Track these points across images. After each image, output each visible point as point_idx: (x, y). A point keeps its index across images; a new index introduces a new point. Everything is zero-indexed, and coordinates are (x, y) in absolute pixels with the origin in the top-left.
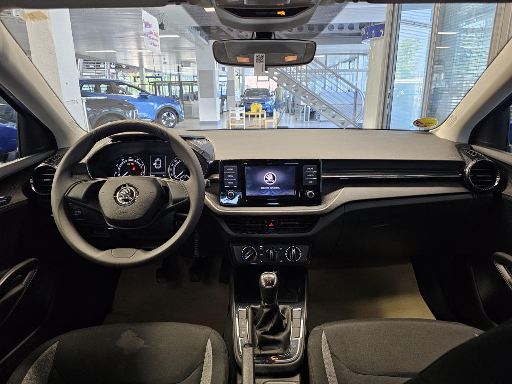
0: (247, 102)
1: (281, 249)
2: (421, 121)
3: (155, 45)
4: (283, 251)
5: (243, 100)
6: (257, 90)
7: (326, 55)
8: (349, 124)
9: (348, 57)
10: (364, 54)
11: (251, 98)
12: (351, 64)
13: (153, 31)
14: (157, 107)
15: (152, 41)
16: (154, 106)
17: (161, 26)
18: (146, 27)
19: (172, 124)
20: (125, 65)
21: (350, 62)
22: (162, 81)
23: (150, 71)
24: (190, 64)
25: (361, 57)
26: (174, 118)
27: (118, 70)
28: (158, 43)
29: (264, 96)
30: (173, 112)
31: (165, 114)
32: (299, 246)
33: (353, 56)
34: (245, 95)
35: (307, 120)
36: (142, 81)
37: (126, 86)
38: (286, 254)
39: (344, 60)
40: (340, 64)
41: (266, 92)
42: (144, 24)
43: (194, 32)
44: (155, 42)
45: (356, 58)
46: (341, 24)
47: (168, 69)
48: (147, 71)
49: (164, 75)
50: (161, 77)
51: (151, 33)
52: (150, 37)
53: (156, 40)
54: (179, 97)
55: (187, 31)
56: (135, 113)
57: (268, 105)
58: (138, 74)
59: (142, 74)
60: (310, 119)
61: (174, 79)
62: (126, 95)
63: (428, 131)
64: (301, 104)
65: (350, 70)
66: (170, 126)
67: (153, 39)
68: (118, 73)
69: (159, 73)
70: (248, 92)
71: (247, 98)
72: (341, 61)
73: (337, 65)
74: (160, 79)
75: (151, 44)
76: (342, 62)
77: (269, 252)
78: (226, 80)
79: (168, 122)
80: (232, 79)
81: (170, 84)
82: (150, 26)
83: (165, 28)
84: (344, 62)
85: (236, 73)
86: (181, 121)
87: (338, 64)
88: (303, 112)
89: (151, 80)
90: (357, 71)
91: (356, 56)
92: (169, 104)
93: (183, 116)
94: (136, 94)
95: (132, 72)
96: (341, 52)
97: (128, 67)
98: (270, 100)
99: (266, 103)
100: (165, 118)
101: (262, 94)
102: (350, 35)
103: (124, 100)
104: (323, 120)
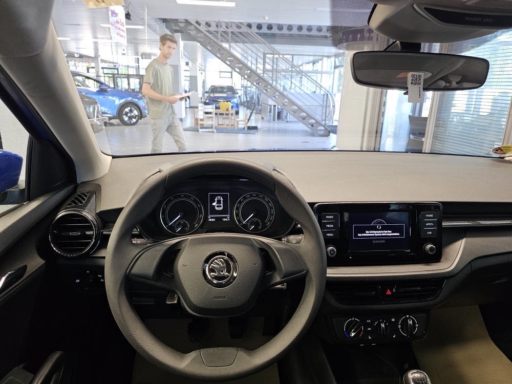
0: (212, 99)
1: (393, 320)
2: (502, 148)
3: (121, 36)
4: (396, 323)
5: (208, 97)
6: (222, 88)
7: (293, 55)
8: (319, 126)
9: (311, 58)
10: (328, 57)
11: (217, 95)
12: (315, 65)
13: (119, 21)
14: (118, 102)
15: (118, 31)
16: (114, 101)
17: (128, 16)
18: (112, 15)
19: (134, 120)
20: (77, 54)
21: (314, 64)
22: (118, 74)
23: (106, 62)
24: (150, 56)
25: (325, 59)
26: (137, 114)
27: (69, 59)
28: (125, 34)
29: (229, 93)
30: (135, 107)
31: (127, 110)
32: (414, 315)
33: (316, 58)
34: (210, 92)
35: (274, 120)
36: (97, 72)
37: (83, 78)
38: (400, 326)
39: (307, 62)
40: (304, 65)
41: (231, 89)
42: (110, 13)
43: (160, 23)
44: (122, 33)
45: (321, 60)
46: (310, 26)
47: (126, 61)
48: (103, 61)
49: (121, 67)
50: (117, 69)
51: (117, 22)
52: (116, 27)
53: (122, 30)
54: (138, 90)
55: (153, 23)
56: (96, 108)
57: (234, 103)
58: (93, 65)
59: (97, 64)
60: (278, 119)
61: (132, 71)
62: (82, 87)
63: (503, 158)
64: (269, 103)
65: (313, 72)
66: (132, 122)
67: (119, 29)
68: (70, 62)
69: (116, 65)
70: (212, 89)
71: (212, 95)
72: (304, 62)
73: (300, 66)
74: (116, 72)
75: (118, 34)
76: (306, 63)
77: (379, 325)
78: (189, 75)
79: (130, 118)
80: (195, 75)
81: (128, 77)
82: (116, 15)
83: (131, 18)
84: (308, 63)
85: (198, 69)
86: (144, 117)
87: (302, 65)
88: (270, 112)
89: (106, 71)
90: (322, 73)
91: (320, 58)
92: (130, 99)
93: (146, 112)
94: (93, 87)
95: (85, 62)
96: (305, 54)
97: (81, 56)
98: (236, 98)
99: (232, 101)
100: (126, 114)
101: (227, 92)
102: (318, 37)
103: (82, 93)
104: (291, 120)
